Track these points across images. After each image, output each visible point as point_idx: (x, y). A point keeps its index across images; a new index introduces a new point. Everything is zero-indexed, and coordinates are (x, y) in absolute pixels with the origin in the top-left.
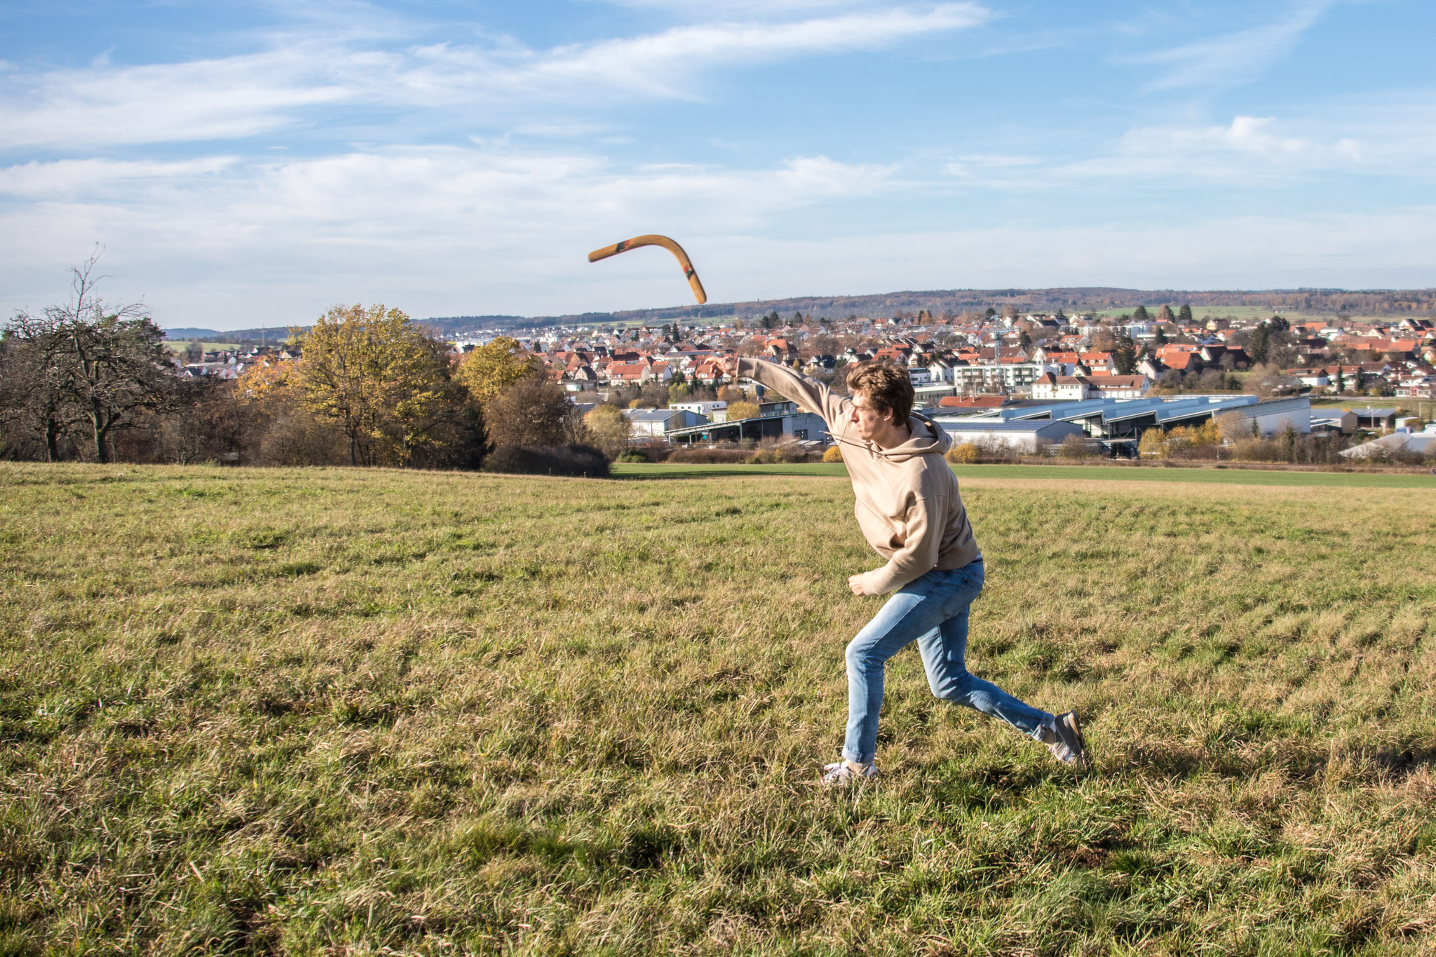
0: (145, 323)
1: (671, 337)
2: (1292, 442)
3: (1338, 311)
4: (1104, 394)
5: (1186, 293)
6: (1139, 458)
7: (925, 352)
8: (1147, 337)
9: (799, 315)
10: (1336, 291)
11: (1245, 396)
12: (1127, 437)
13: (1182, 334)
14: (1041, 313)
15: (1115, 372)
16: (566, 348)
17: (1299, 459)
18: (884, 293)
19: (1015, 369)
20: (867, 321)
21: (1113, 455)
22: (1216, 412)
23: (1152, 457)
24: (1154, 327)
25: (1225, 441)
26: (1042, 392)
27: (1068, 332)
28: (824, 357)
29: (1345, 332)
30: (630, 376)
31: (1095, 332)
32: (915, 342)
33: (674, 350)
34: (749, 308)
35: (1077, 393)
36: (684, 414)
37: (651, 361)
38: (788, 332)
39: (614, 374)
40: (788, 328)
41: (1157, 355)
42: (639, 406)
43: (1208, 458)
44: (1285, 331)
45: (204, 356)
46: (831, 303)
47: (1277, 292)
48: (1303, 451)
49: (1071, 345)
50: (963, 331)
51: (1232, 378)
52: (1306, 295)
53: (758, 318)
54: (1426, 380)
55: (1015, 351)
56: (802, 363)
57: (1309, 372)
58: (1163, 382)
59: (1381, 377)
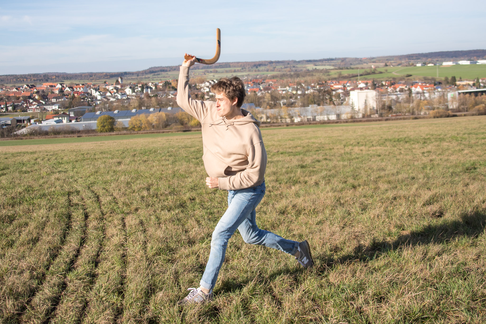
54: (37, 106)
59: (21, 105)
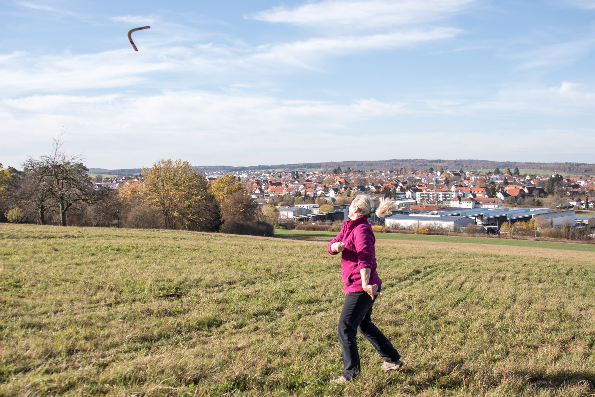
0: (80, 165)
1: (295, 176)
2: (569, 230)
3: (583, 173)
4: (482, 206)
5: (516, 163)
6: (500, 235)
7: (404, 185)
8: (500, 182)
9: (349, 168)
10: (582, 164)
11: (545, 209)
12: (493, 225)
13: (515, 181)
14: (453, 170)
15: (486, 196)
16: (251, 180)
17: (572, 238)
18: (385, 159)
19: (443, 194)
20: (378, 172)
21: (488, 232)
22: (534, 215)
23: (506, 234)
24: (503, 178)
25: (538, 228)
26: (454, 204)
27: (465, 178)
28: (360, 187)
29: (588, 182)
30: (278, 192)
31: (477, 179)
32: (399, 181)
33: (297, 182)
34: (327, 165)
35: (470, 205)
36: (301, 209)
37: (287, 186)
38: (345, 175)
39: (271, 191)
40: (344, 174)
41: (505, 190)
42: (282, 205)
43: (531, 236)
44: (561, 181)
45: (103, 179)
46: (362, 164)
47: (556, 164)
48: (574, 234)
49: (467, 184)
50: (420, 177)
51: (538, 201)
52: (569, 165)
53: (331, 169)
55: (443, 186)
56: (351, 189)
57: (573, 199)
58: (508, 201)
